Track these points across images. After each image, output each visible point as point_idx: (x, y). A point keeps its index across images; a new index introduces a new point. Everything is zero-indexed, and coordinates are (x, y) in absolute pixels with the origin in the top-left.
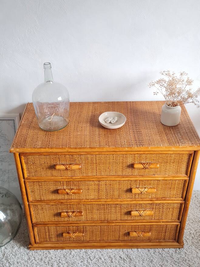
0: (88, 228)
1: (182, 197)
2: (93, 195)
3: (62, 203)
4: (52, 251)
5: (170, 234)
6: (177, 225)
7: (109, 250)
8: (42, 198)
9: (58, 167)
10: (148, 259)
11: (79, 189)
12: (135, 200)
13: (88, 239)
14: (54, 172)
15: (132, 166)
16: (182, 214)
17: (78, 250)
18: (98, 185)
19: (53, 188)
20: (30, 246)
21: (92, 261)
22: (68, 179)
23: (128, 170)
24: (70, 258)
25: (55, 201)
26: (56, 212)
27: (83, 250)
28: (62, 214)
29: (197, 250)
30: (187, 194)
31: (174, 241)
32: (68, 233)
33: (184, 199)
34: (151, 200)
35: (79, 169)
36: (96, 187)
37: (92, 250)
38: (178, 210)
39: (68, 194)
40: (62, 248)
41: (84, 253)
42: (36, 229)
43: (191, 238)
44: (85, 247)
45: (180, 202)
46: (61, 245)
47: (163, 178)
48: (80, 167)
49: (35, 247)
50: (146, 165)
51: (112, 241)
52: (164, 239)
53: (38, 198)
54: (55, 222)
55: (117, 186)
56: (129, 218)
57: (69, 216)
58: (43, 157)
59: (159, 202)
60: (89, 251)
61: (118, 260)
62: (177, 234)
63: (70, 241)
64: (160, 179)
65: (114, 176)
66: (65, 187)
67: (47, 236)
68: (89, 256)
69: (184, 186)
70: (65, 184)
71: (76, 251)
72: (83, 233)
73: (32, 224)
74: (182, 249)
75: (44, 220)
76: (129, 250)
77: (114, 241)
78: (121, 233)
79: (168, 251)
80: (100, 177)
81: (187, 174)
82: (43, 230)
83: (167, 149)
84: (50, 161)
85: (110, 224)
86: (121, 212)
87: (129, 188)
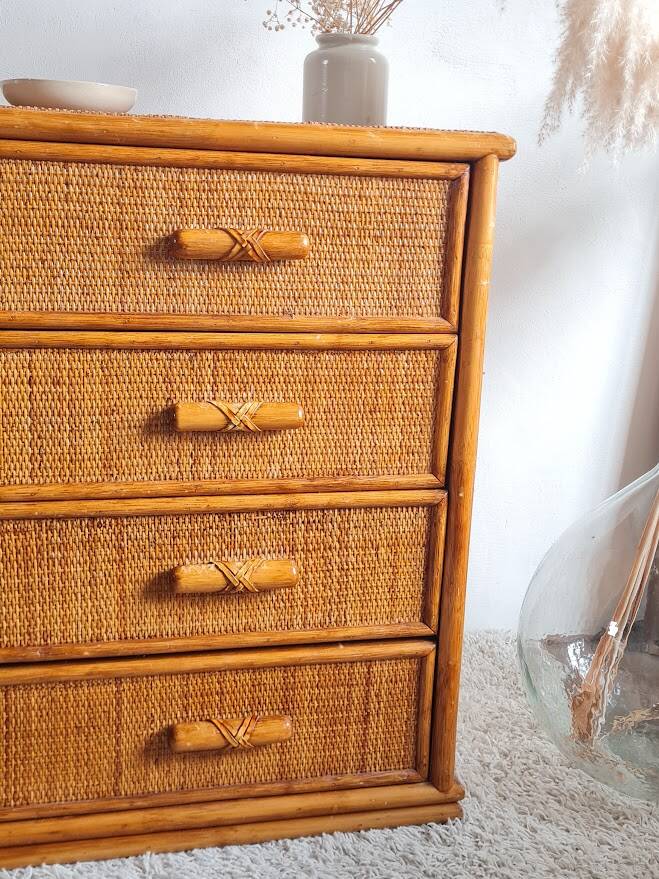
1: (434, 470)
5: (388, 729)
6: (422, 659)
15: (169, 250)
16: (437, 577)
23: (150, 275)
29: (530, 820)
31: (412, 774)
33: (442, 480)
34: (280, 490)
38: (421, 553)
43: (490, 781)
45: (426, 496)
51: (76, 807)
52: (362, 769)
55: (92, 394)
62: (426, 726)
69: (439, 390)
76: (178, 860)
77: (86, 806)
78: (127, 746)
79: (388, 838)
81: (444, 314)
85: (62, 673)
86: (121, 581)
87: (162, 404)
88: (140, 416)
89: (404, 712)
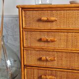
8: (32, 45)
18: (67, 36)
19: (38, 37)
26: (39, 57)
32: (45, 76)
66: (46, 37)
72: (55, 77)
73: (24, 66)
75: (31, 64)
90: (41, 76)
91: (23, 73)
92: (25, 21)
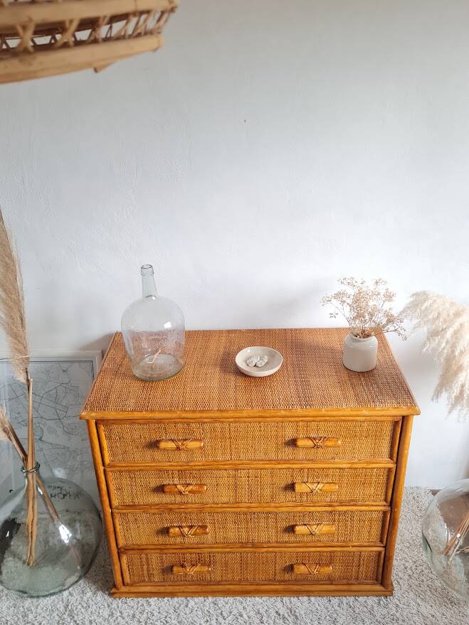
0: (218, 557)
1: (386, 500)
2: (225, 496)
3: (171, 509)
4: (153, 600)
5: (367, 569)
6: (380, 553)
7: (257, 598)
8: (136, 501)
9: (163, 445)
10: (328, 617)
11: (201, 485)
12: (302, 506)
13: (218, 578)
14: (158, 455)
15: (293, 443)
16: (386, 531)
17: (200, 598)
18: (235, 477)
19: (154, 482)
20: (113, 590)
21: (225, 619)
22: (181, 466)
23: (286, 449)
24: (185, 614)
25: (157, 507)
26: (160, 526)
27: (210, 599)
28: (172, 530)
29: (419, 601)
30: (395, 494)
31: (375, 582)
32: (183, 567)
33: (389, 504)
34: (330, 506)
35: (201, 448)
36: (232, 481)
37: (226, 599)
38: (380, 524)
39: (180, 493)
40: (172, 595)
41: (212, 605)
42: (124, 559)
43: (407, 577)
44: (214, 593)
45: (383, 508)
46: (170, 589)
47: (349, 466)
48: (202, 444)
49: (122, 593)
50: (317, 441)
51: (262, 583)
52: (357, 579)
53: (128, 501)
54: (158, 545)
55: (267, 480)
56: (292, 539)
57: (183, 535)
58: (137, 426)
59: (345, 508)
60: (221, 601)
61: (273, 618)
62: (381, 570)
63: (186, 581)
64: (344, 466)
65: (262, 460)
66: (176, 481)
67: (145, 572)
68: (220, 611)
69: (388, 479)
70: (176, 475)
71: (196, 600)
72: (209, 566)
73: (118, 549)
74: (391, 597)
75: (139, 543)
76: (294, 600)
77: (265, 582)
78: (278, 568)
79: (365, 601)
80: (237, 462)
81: (391, 457)
82: (136, 561)
83: (353, 413)
84: (148, 434)
85: (258, 550)
86: (276, 527)
87: (290, 482)
88: (283, 484)
89: (373, 564)
90: (172, 567)
91: (117, 567)
92: (111, 448)
